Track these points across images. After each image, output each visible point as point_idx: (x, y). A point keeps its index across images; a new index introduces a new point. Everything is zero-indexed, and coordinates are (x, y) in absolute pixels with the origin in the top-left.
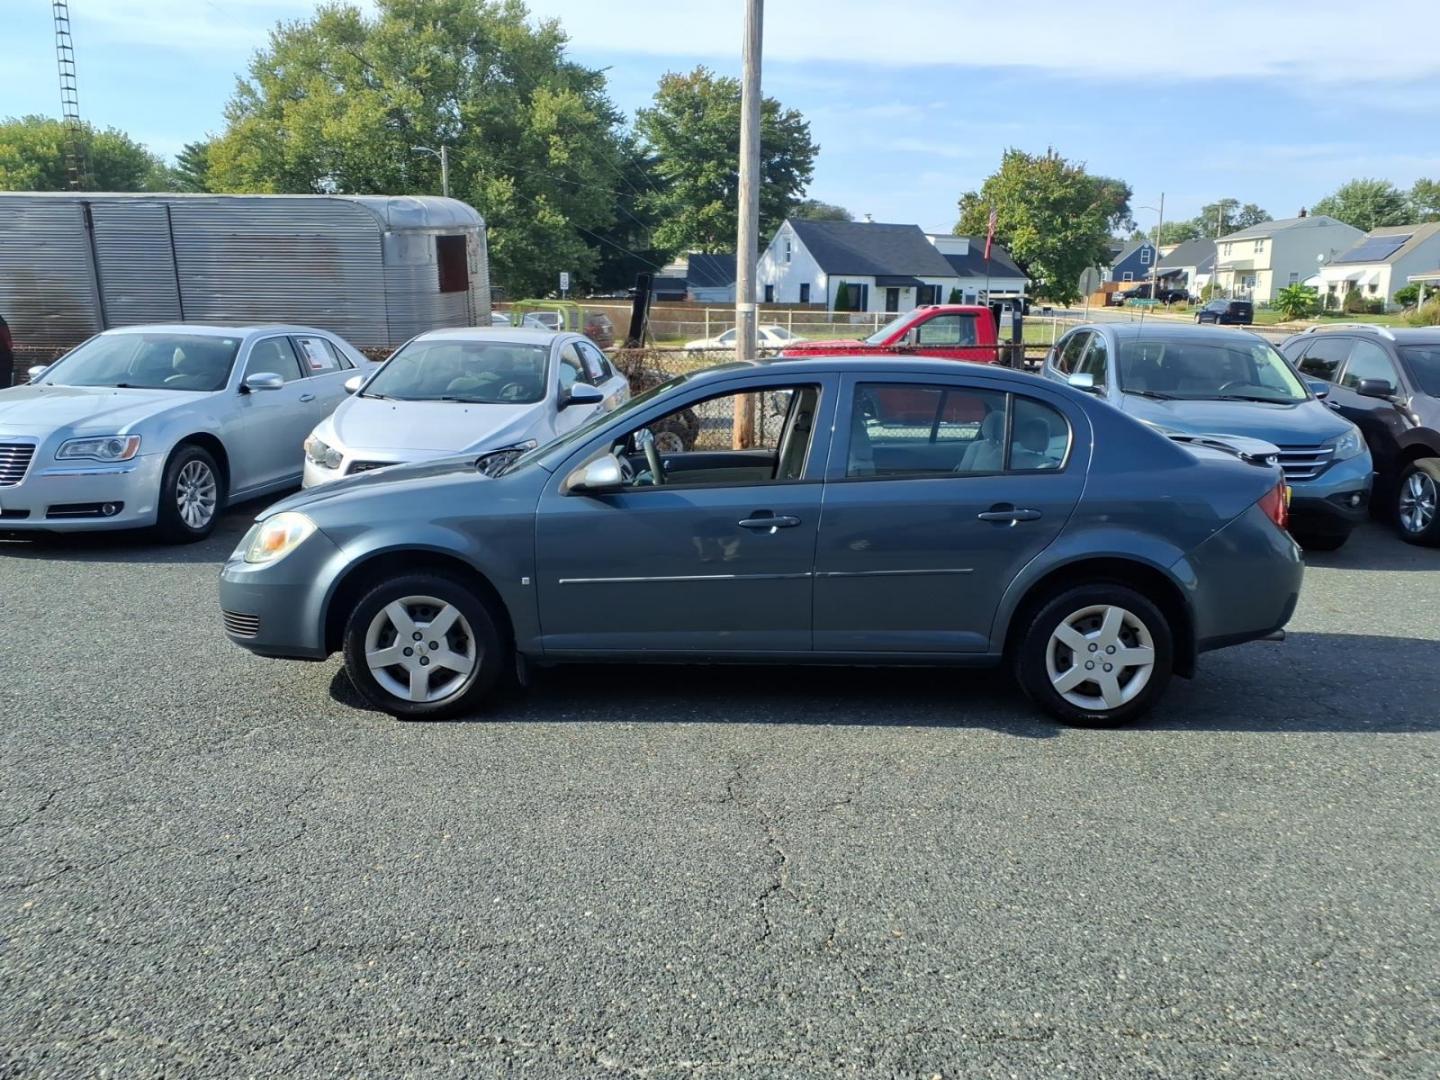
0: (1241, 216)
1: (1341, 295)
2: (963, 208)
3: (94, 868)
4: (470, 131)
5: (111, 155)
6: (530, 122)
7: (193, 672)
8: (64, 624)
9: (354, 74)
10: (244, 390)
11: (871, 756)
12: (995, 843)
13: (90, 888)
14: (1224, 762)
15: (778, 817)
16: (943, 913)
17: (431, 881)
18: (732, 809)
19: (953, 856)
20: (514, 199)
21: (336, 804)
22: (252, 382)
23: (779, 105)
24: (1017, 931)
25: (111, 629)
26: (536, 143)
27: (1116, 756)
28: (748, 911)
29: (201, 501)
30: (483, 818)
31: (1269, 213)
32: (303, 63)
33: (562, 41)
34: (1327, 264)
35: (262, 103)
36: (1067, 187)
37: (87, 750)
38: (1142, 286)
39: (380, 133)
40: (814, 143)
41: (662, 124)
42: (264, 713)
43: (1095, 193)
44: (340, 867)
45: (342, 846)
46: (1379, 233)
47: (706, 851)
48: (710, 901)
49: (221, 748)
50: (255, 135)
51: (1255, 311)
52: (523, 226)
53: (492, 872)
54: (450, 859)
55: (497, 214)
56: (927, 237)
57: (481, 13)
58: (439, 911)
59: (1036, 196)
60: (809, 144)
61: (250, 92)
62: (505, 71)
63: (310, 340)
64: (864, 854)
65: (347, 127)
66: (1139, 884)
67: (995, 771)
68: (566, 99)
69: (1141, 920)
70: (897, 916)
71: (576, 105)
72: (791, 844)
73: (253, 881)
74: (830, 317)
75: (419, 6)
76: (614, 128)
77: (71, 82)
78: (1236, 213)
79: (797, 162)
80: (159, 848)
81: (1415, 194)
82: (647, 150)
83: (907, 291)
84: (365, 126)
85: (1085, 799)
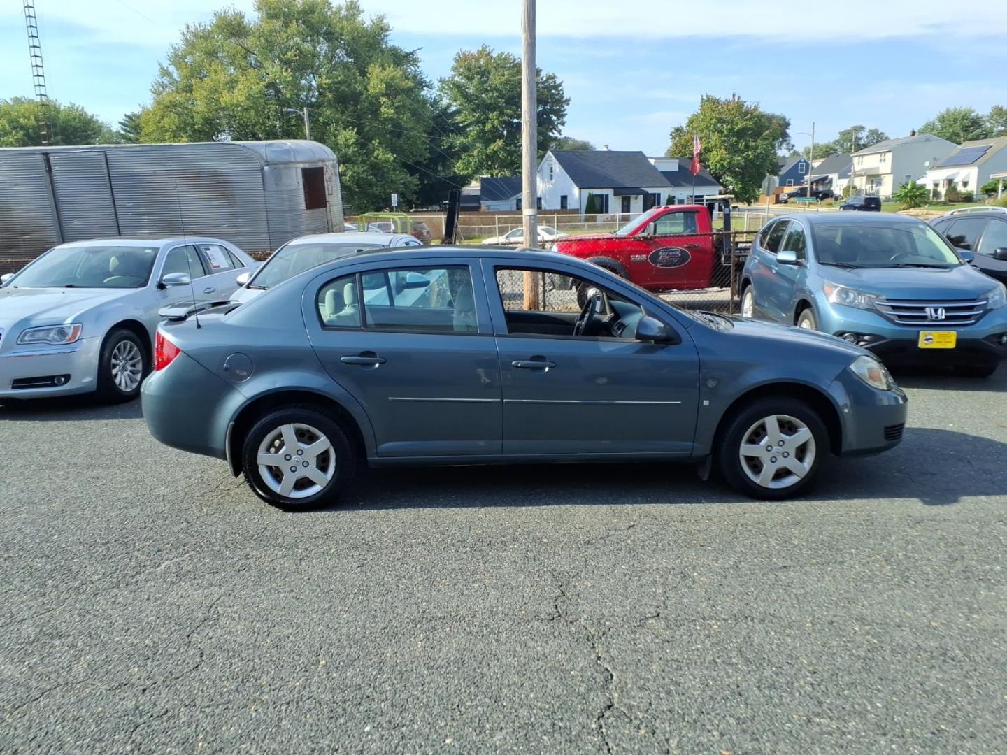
0: (868, 137)
1: (943, 190)
2: (674, 138)
3: (19, 707)
4: (325, 97)
5: (73, 123)
6: (366, 89)
7: (119, 512)
8: (22, 474)
9: (242, 59)
10: (161, 286)
11: (668, 571)
12: (789, 652)
13: (12, 729)
14: (959, 565)
15: (601, 633)
16: (761, 730)
17: (310, 710)
18: (560, 627)
19: (757, 667)
20: (356, 143)
21: (230, 633)
22: (166, 280)
23: (541, 70)
24: (832, 747)
25: (57, 477)
26: (371, 103)
27: (868, 562)
28: (589, 734)
29: (131, 371)
30: (352, 642)
31: (886, 135)
32: (206, 53)
33: (387, 31)
34: (932, 168)
35: (177, 82)
36: (747, 120)
37: (27, 587)
38: (800, 189)
39: (261, 100)
40: (566, 96)
41: (458, 86)
42: (174, 547)
43: (767, 124)
44: (231, 697)
45: (234, 676)
46: (968, 145)
47: (545, 670)
48: (554, 724)
49: (137, 582)
50: (174, 105)
51: (883, 204)
52: (363, 162)
53: (362, 698)
54: (325, 685)
55: (346, 154)
56: (649, 160)
57: (329, 13)
58: (318, 743)
59: (725, 128)
60: (563, 97)
61: (168, 74)
62: (348, 55)
63: (210, 248)
64: (681, 669)
65: (239, 96)
66: (925, 692)
67: (774, 581)
68: (391, 71)
69: (938, 731)
70: (722, 734)
71: (398, 75)
72: (616, 660)
73: (155, 716)
74: (583, 218)
75: (286, 10)
76: (425, 92)
77: (40, 71)
78: (864, 135)
79: (554, 110)
80: (77, 683)
81: (991, 117)
82: (449, 106)
83: (636, 198)
84: (250, 95)
85: (854, 605)
